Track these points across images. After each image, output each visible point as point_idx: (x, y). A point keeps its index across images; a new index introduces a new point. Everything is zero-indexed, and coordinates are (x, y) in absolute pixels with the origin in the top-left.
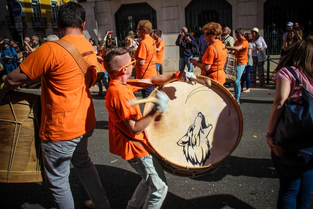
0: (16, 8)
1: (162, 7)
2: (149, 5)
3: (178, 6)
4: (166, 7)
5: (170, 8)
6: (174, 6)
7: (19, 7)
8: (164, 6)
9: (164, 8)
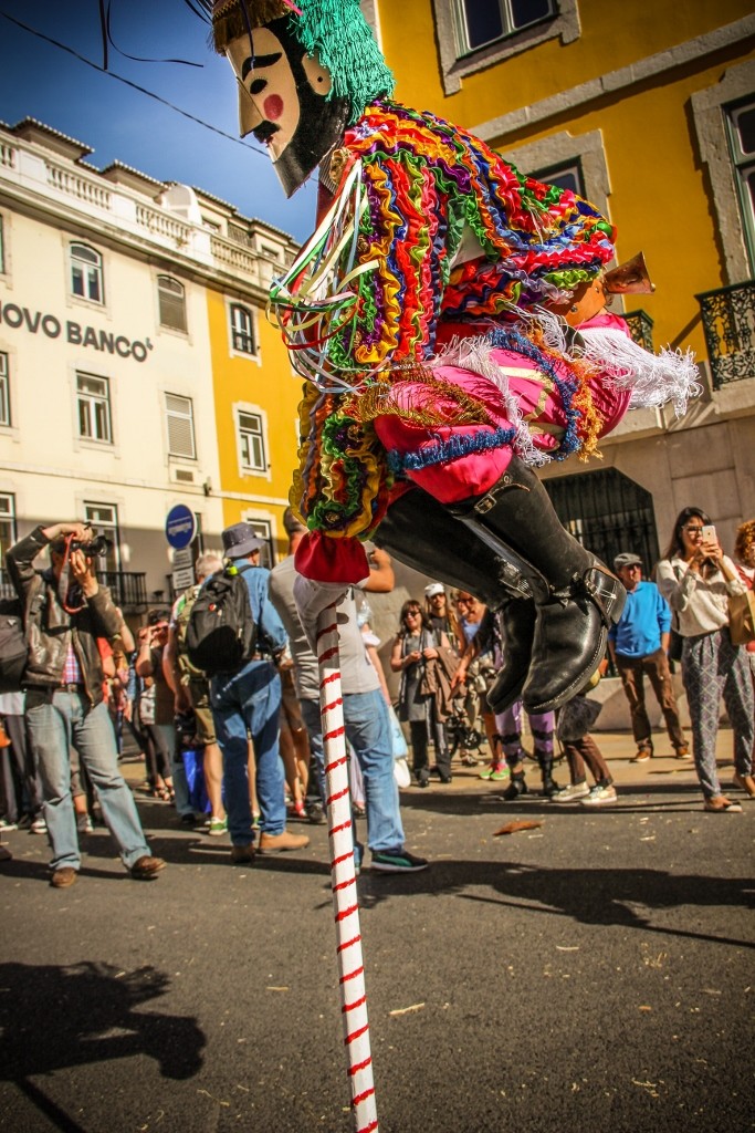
0: (179, 524)
1: (673, 479)
2: (623, 477)
3: (733, 468)
4: (687, 476)
5: (705, 477)
6: (716, 471)
7: (188, 521)
8: (681, 472)
9: (680, 483)
